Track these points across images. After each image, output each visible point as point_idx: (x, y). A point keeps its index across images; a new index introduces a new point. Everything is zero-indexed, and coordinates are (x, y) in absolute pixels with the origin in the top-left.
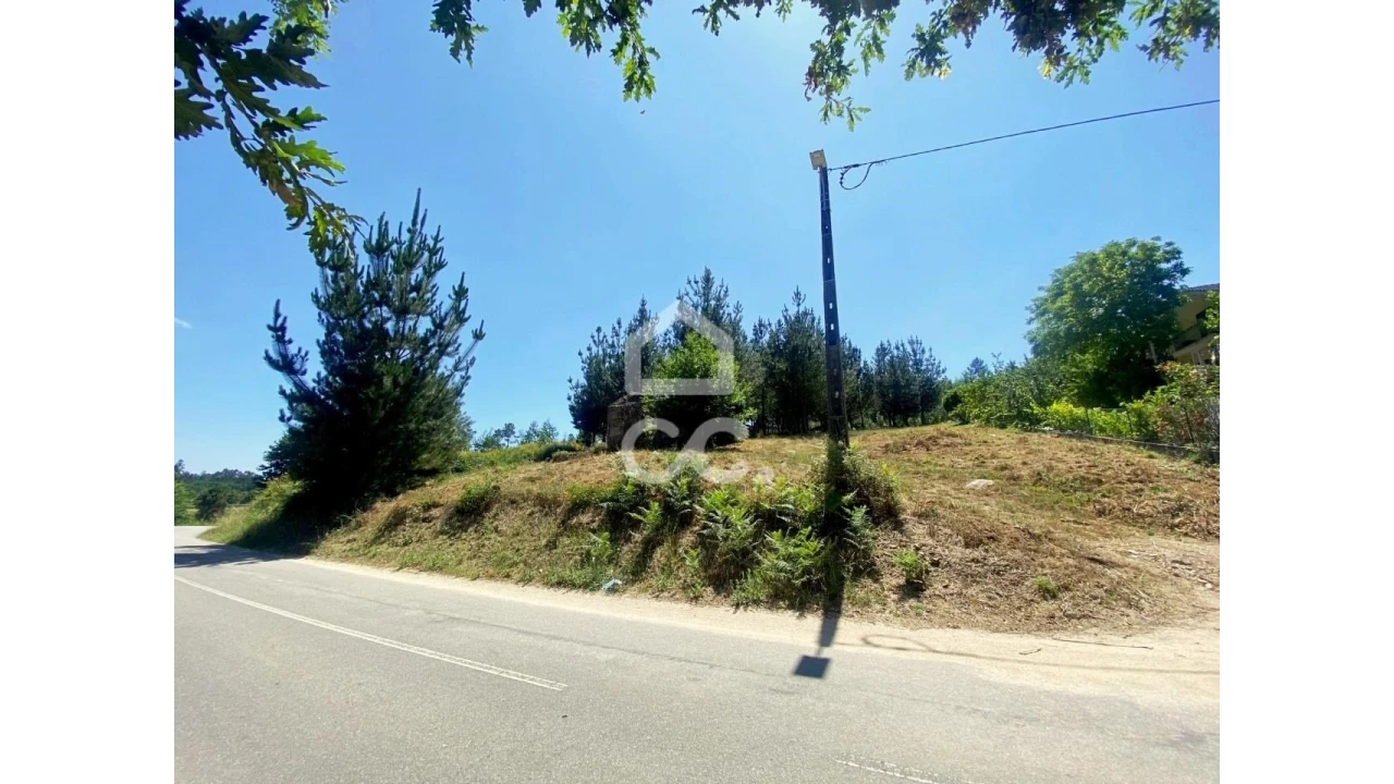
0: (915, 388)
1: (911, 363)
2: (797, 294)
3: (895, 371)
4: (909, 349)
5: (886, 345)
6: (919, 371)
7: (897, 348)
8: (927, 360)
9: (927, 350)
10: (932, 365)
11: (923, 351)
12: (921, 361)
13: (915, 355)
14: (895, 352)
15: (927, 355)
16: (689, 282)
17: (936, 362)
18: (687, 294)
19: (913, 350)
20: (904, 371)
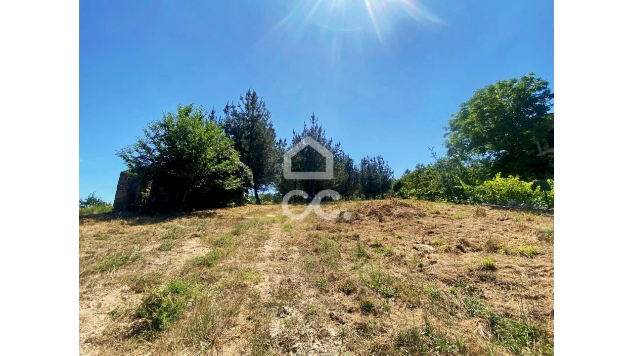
0: (379, 181)
1: (377, 168)
2: (313, 117)
3: (370, 171)
4: (377, 162)
5: (366, 159)
6: (381, 172)
7: (372, 161)
8: (386, 167)
9: (385, 162)
10: (388, 169)
11: (384, 162)
12: (382, 167)
13: (380, 164)
14: (370, 162)
15: (385, 165)
16: (242, 99)
17: (390, 168)
18: (239, 106)
19: (379, 162)
20: (374, 171)
